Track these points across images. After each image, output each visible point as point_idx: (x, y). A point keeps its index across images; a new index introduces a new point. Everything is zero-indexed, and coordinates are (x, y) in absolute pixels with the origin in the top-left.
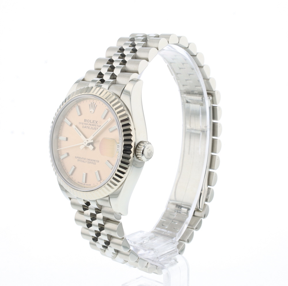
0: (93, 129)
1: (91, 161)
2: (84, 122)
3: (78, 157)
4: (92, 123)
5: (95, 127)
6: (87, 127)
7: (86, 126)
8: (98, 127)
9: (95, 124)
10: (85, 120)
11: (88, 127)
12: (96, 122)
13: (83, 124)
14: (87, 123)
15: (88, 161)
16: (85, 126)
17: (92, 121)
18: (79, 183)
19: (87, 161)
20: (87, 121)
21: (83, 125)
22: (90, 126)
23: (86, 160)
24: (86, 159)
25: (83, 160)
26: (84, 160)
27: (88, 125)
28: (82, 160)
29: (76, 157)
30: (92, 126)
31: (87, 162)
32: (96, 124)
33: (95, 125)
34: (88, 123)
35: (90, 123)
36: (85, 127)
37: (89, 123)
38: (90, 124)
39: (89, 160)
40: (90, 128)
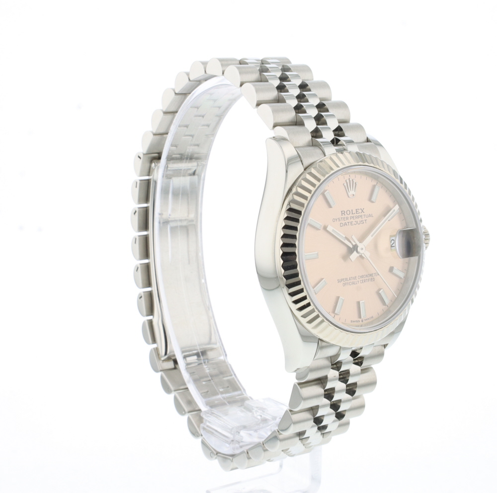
0: (359, 223)
1: (365, 279)
2: (342, 217)
3: (342, 280)
4: (356, 215)
5: (362, 219)
6: (347, 224)
7: (347, 221)
8: (366, 219)
9: (360, 214)
10: (343, 213)
11: (350, 223)
12: (362, 211)
13: (341, 219)
14: (346, 216)
15: (362, 279)
16: (344, 222)
17: (354, 211)
18: (354, 322)
19: (360, 279)
20: (345, 214)
21: (341, 222)
22: (352, 220)
23: (358, 280)
24: (357, 277)
25: (352, 281)
26: (354, 281)
27: (349, 218)
28: (350, 281)
29: (339, 281)
30: (357, 220)
31: (359, 282)
32: (363, 214)
33: (361, 216)
34: (349, 216)
35: (353, 215)
36: (345, 224)
37: (351, 215)
38: (353, 217)
39: (362, 277)
40: (354, 223)
